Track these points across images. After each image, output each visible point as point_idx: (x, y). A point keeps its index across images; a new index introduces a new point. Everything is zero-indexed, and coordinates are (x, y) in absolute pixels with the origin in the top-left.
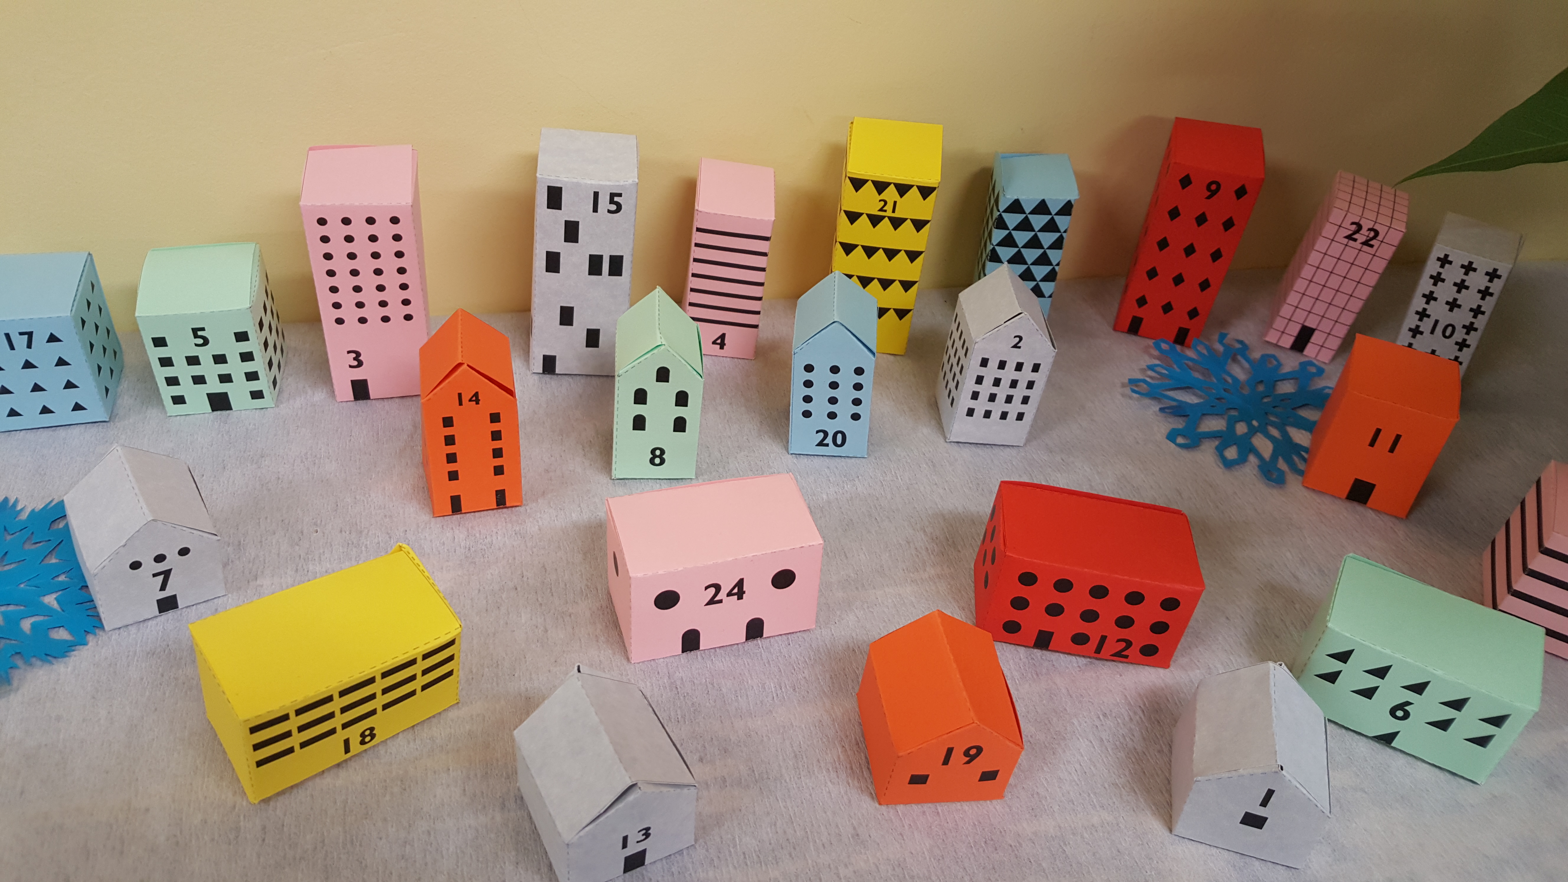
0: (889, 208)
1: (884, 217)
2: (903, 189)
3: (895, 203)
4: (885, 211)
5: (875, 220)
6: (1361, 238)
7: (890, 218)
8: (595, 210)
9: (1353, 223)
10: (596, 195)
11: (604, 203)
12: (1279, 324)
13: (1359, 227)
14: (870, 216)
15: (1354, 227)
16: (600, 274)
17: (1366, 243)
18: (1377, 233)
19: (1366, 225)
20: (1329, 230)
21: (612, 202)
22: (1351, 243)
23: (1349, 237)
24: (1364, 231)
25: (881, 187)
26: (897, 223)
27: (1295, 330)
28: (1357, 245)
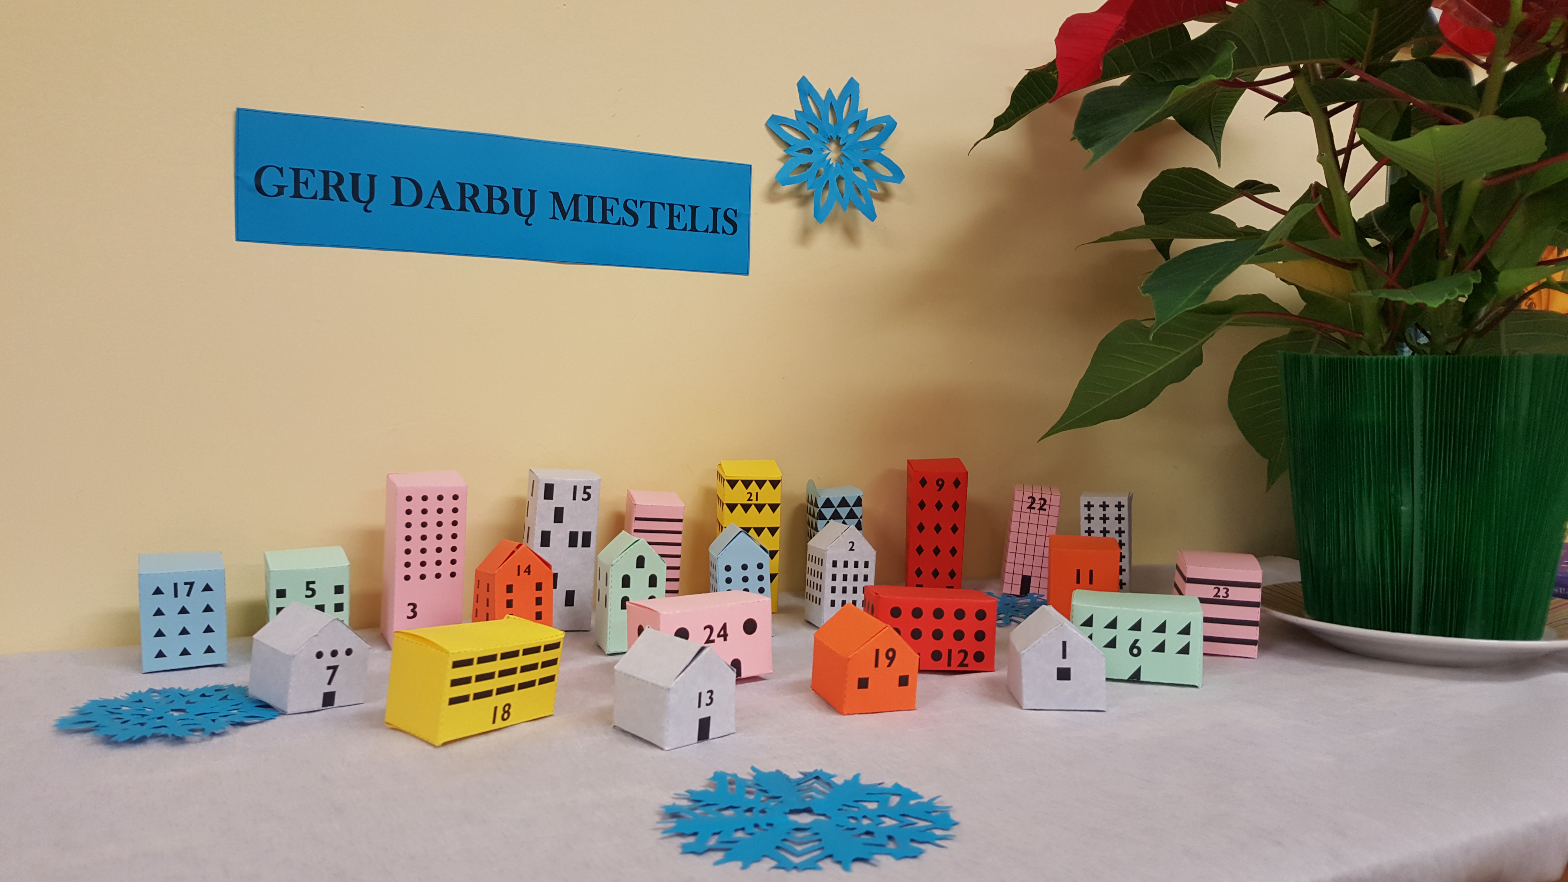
0: (754, 497)
1: (751, 505)
2: (761, 483)
3: (757, 493)
4: (752, 500)
5: (746, 507)
6: (1037, 506)
7: (755, 505)
8: (574, 499)
9: (1029, 498)
10: (575, 487)
11: (580, 494)
12: (1008, 578)
13: (1034, 499)
14: (742, 505)
15: (1030, 500)
16: (576, 546)
17: (1041, 509)
18: (1045, 501)
19: (1037, 497)
20: (1017, 506)
21: (585, 492)
22: (1032, 511)
23: (1030, 507)
24: (1037, 501)
25: (747, 483)
26: (760, 507)
27: (1018, 580)
28: (1036, 511)
